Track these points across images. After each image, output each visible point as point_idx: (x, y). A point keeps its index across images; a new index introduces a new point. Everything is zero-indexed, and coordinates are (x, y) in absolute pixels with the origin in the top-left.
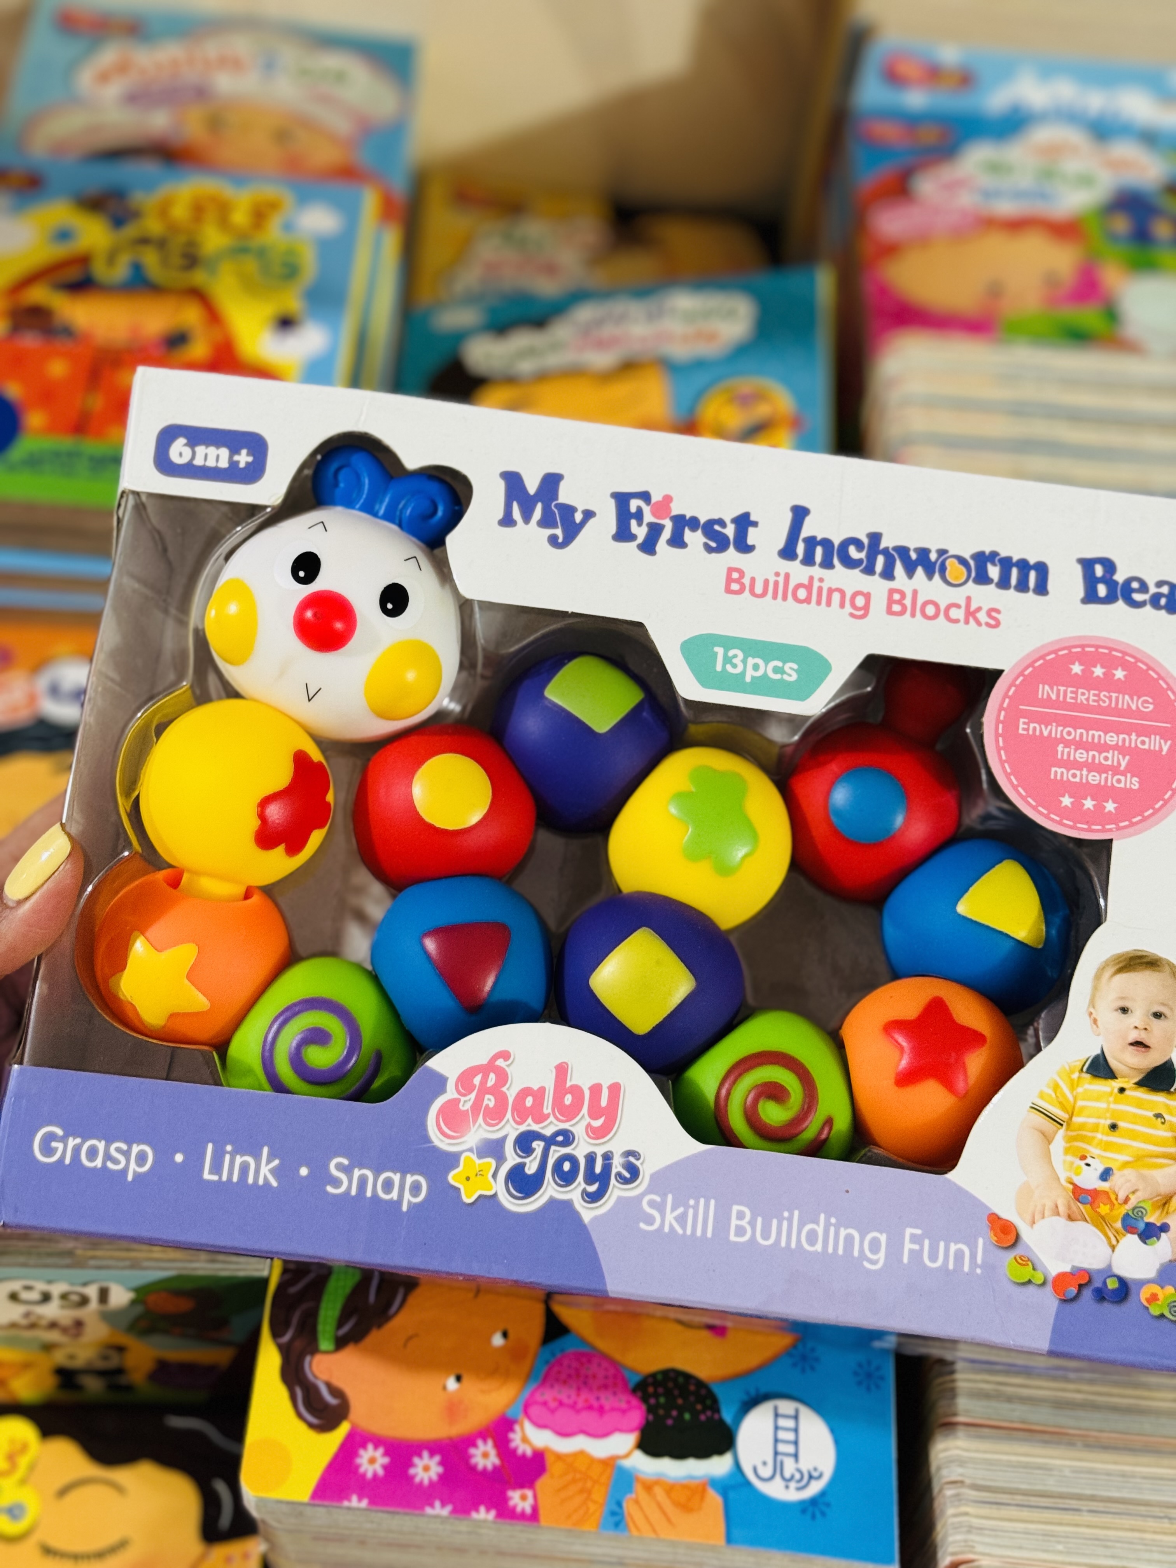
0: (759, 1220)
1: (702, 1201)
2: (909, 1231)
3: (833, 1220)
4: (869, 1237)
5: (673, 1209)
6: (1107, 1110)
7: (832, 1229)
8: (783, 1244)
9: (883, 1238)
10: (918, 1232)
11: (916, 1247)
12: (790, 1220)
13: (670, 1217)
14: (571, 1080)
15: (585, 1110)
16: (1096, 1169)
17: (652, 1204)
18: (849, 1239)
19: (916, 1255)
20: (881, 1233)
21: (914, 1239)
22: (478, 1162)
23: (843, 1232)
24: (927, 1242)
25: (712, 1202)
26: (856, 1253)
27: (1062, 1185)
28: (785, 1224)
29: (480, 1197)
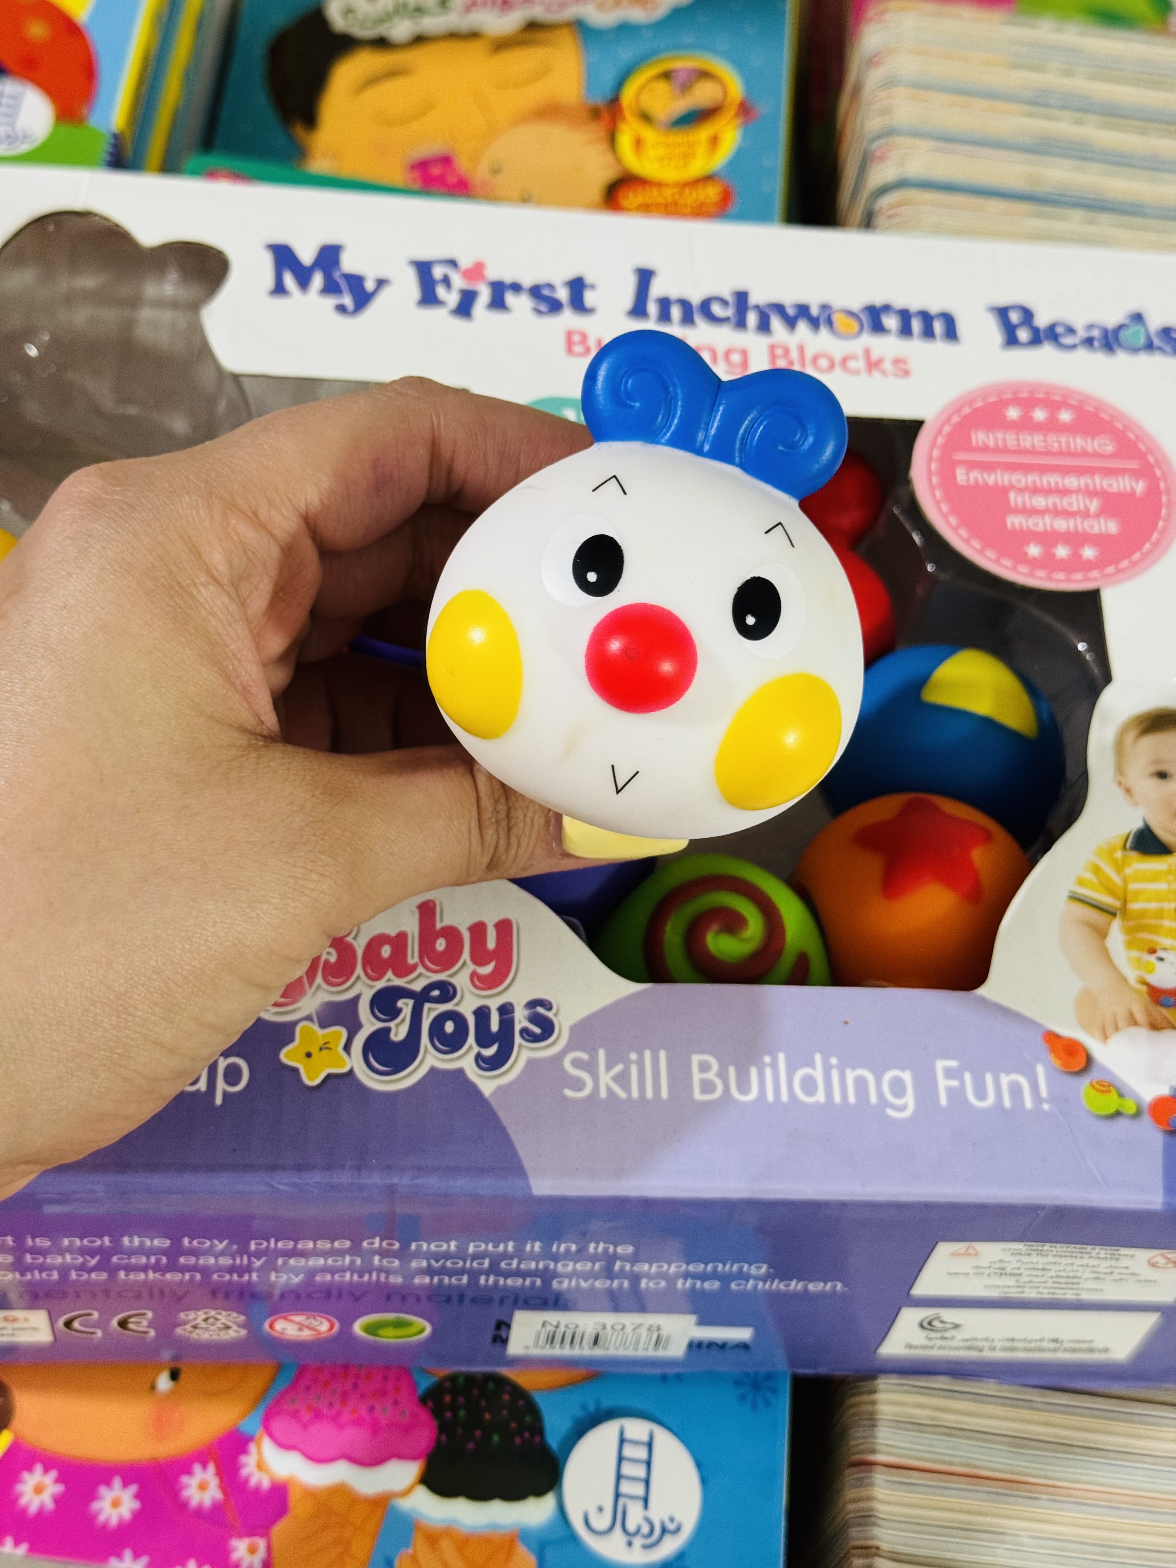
0: (732, 1071)
1: (647, 1054)
2: (941, 1065)
3: (834, 1061)
4: (888, 1076)
5: (609, 1068)
7: (835, 1074)
8: (770, 1097)
9: (907, 1077)
10: (953, 1064)
11: (954, 1083)
12: (774, 1065)
13: (606, 1079)
14: (441, 921)
15: (466, 955)
17: (576, 1063)
18: (861, 1083)
19: (956, 1094)
20: (903, 1069)
21: (949, 1073)
22: (321, 1032)
23: (850, 1075)
24: (968, 1077)
25: (663, 1055)
26: (873, 1099)
27: (1131, 987)
28: (768, 1072)
29: (329, 1077)
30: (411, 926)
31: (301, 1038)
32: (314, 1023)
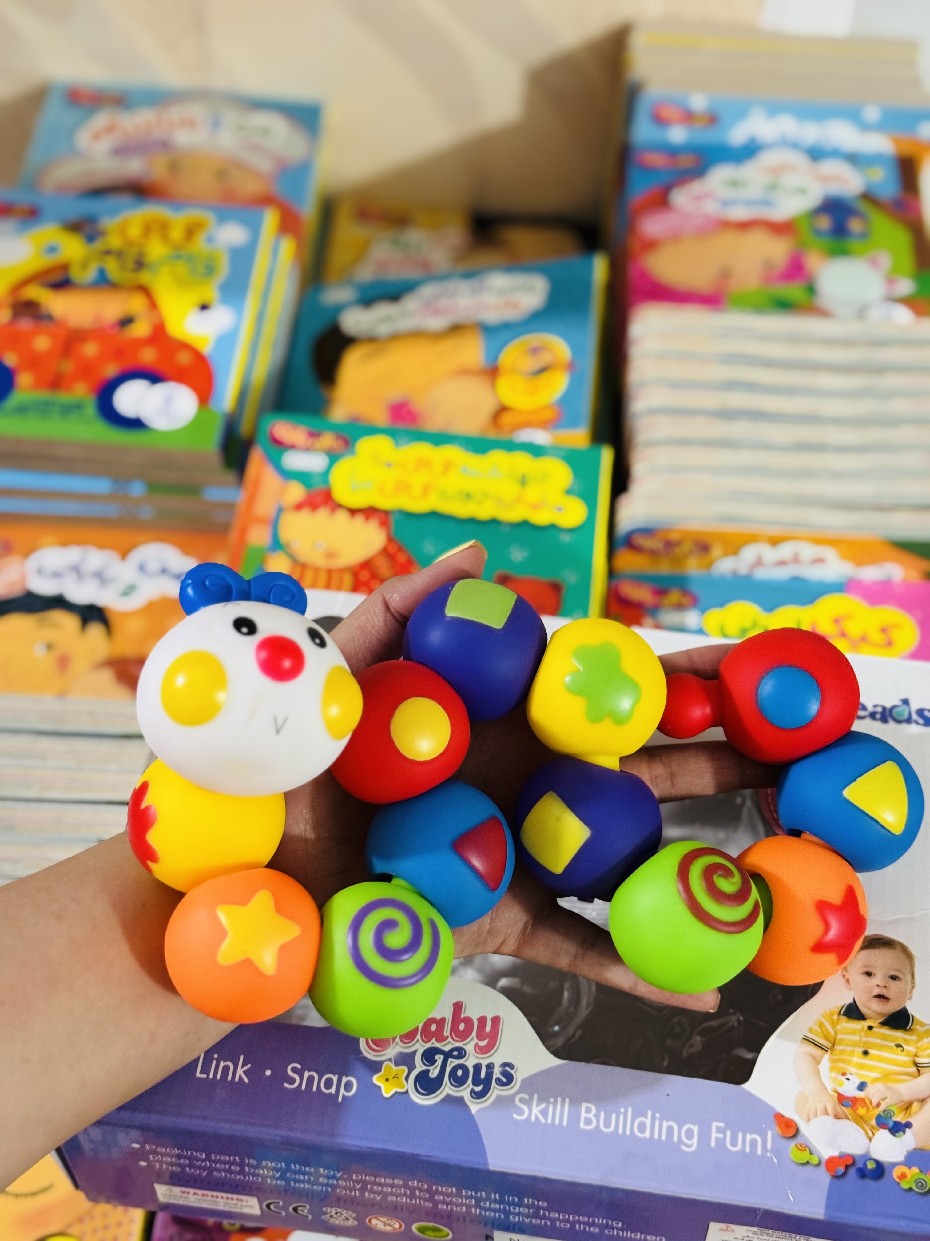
0: (602, 1114)
1: (559, 1100)
2: (715, 1124)
3: (658, 1115)
4: (685, 1127)
5: (538, 1105)
6: (860, 1041)
7: (657, 1123)
8: (620, 1131)
9: (695, 1129)
10: (722, 1125)
11: (721, 1136)
12: (625, 1113)
13: (536, 1111)
14: (464, 1013)
15: (474, 1034)
16: (854, 1082)
17: (522, 1100)
18: (670, 1129)
19: (721, 1142)
20: (694, 1124)
21: (719, 1130)
22: (395, 1068)
23: (665, 1124)
24: (729, 1133)
25: (567, 1101)
26: (675, 1139)
27: (829, 1093)
28: (622, 1117)
29: (396, 1093)
30: (448, 1014)
31: (385, 1071)
32: (392, 1062)
